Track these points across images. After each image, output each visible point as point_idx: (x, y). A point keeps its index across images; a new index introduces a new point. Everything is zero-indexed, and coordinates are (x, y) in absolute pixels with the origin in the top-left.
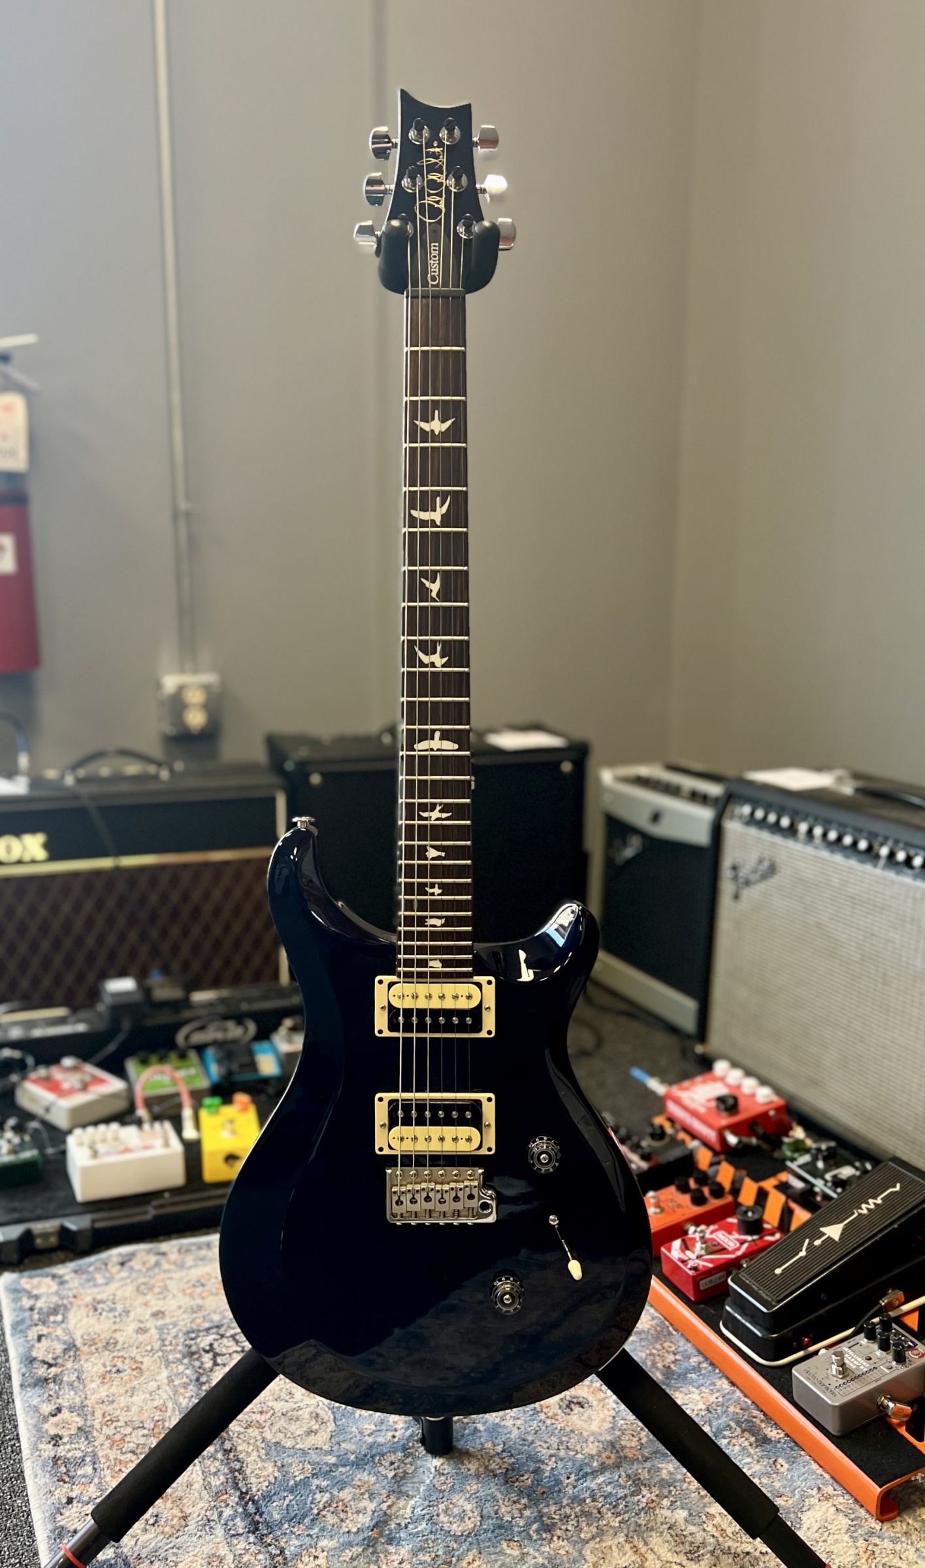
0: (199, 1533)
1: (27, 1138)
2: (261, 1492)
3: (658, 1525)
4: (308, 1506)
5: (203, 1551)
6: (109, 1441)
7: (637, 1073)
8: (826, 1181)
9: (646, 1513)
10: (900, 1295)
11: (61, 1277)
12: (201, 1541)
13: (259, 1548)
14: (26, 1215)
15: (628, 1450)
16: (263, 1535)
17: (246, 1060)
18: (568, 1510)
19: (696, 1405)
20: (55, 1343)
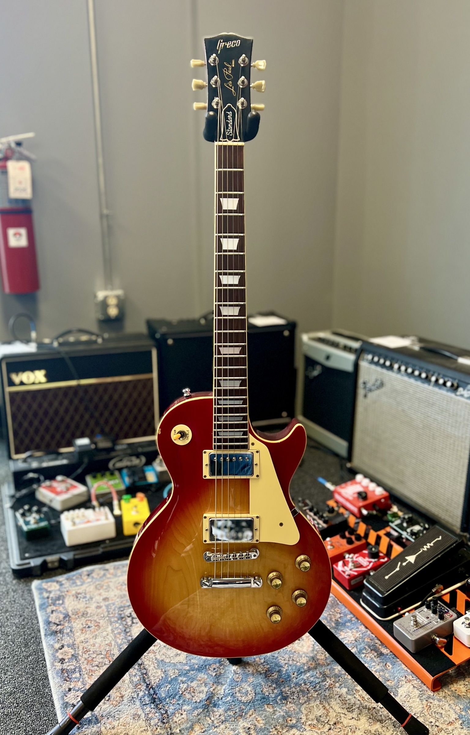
0: (129, 704)
1: (42, 516)
2: (156, 684)
3: (334, 695)
4: (177, 690)
5: (131, 713)
6: (86, 661)
7: (321, 480)
8: (408, 533)
9: (329, 690)
10: (442, 587)
11: (60, 582)
12: (130, 707)
13: (156, 710)
14: (44, 553)
15: (320, 661)
16: (157, 704)
17: (141, 475)
18: (294, 689)
19: (350, 638)
20: (59, 614)
